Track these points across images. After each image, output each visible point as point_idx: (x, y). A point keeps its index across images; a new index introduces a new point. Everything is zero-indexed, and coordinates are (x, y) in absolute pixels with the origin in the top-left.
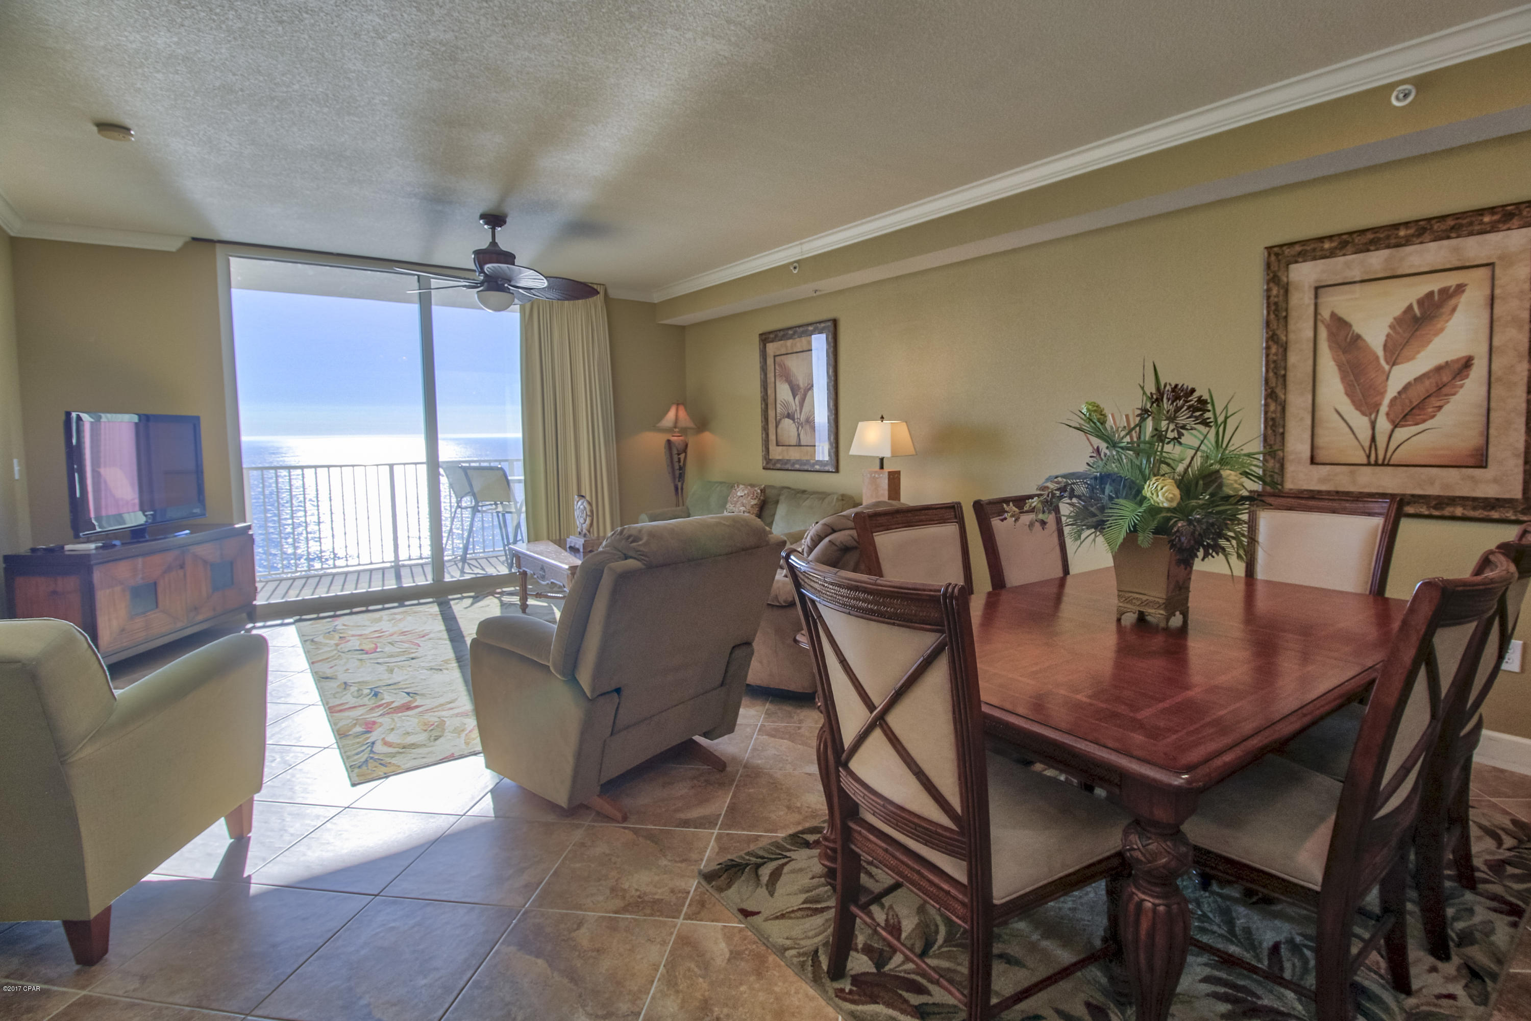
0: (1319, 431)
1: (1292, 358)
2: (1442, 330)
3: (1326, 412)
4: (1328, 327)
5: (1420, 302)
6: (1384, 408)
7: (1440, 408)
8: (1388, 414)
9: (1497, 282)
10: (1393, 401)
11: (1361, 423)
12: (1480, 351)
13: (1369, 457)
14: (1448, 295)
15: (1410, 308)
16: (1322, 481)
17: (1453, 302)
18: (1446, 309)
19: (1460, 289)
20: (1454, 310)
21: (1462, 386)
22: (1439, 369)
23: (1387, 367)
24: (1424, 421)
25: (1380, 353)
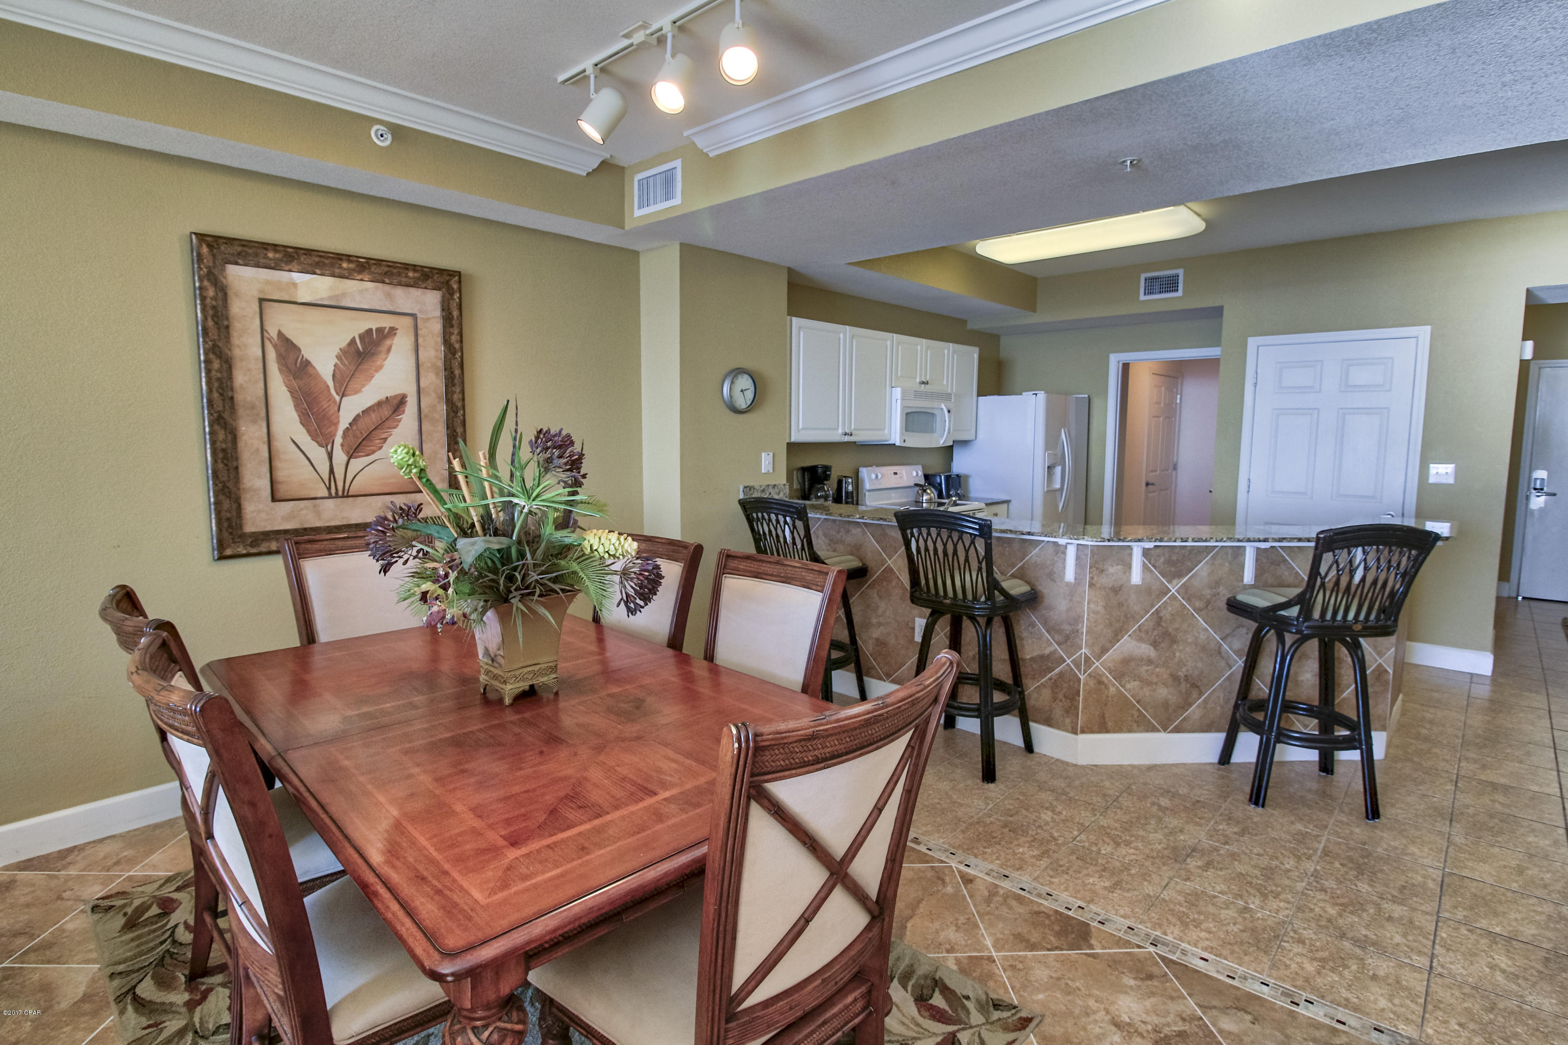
0: (277, 464)
1: (240, 378)
2: (381, 367)
3: (282, 443)
4: (275, 346)
5: (362, 337)
6: (338, 440)
7: (385, 439)
8: (342, 445)
9: (420, 332)
10: (346, 431)
11: (318, 454)
12: (410, 390)
13: (329, 489)
14: (385, 334)
15: (353, 341)
16: (286, 519)
17: (388, 342)
18: (383, 348)
19: (393, 331)
20: (389, 350)
21: (400, 421)
22: (379, 404)
23: (337, 398)
24: (374, 452)
25: (331, 383)
